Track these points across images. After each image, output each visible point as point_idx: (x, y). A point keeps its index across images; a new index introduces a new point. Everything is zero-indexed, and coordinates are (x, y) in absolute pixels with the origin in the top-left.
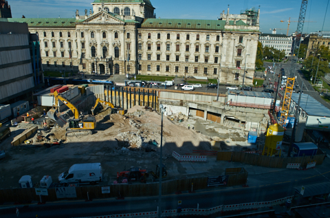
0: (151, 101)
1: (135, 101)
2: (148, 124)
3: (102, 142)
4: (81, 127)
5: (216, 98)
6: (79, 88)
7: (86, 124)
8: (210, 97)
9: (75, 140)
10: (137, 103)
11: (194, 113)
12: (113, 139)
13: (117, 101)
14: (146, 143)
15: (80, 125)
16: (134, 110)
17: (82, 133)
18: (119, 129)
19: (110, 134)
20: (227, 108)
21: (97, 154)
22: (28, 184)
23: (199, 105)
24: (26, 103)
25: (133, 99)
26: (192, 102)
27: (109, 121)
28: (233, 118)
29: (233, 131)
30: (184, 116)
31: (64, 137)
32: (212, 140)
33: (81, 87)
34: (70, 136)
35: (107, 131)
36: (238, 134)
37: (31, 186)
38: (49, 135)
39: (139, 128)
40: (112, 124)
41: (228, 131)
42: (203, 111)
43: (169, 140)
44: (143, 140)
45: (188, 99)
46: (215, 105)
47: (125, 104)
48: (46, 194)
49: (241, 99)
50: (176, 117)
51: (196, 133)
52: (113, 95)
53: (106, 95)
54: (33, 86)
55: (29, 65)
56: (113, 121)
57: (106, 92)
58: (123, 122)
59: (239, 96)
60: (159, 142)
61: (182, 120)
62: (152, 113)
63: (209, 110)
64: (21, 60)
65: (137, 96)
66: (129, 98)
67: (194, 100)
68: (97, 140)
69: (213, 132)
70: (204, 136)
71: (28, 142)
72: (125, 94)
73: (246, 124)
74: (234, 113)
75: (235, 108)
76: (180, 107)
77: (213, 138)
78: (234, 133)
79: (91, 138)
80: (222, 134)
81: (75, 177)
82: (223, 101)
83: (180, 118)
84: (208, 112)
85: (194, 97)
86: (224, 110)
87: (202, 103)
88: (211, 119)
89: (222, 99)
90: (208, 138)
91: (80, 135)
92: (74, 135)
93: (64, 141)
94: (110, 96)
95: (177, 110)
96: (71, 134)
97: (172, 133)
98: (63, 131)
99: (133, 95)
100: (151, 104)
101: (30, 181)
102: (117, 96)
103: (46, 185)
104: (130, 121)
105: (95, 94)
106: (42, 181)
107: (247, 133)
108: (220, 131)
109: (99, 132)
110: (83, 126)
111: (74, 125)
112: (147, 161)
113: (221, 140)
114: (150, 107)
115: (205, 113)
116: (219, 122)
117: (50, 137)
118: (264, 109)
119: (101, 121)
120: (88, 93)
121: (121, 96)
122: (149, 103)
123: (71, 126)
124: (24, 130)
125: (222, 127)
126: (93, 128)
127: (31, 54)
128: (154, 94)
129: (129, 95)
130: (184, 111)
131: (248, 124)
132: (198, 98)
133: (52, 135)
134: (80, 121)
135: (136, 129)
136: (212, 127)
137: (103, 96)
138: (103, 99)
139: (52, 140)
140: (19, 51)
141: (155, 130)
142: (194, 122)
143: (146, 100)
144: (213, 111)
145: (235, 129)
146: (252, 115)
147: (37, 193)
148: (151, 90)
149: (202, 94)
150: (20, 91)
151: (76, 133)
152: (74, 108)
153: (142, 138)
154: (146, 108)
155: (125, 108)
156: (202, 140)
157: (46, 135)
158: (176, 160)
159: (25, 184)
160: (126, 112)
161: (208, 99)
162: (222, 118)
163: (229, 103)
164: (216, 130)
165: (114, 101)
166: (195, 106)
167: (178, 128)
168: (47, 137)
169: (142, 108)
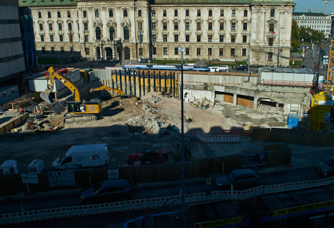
0: (169, 86)
1: (149, 86)
2: (166, 110)
3: (110, 127)
4: (83, 111)
5: (247, 79)
6: (81, 72)
7: (89, 107)
8: (240, 78)
9: (75, 126)
10: (152, 89)
11: (221, 97)
12: (122, 123)
13: (128, 88)
14: (164, 128)
15: (82, 108)
16: (148, 97)
17: (84, 118)
18: (130, 114)
19: (119, 120)
20: (261, 88)
21: (102, 139)
22: (12, 170)
23: (227, 87)
24: (15, 88)
25: (146, 84)
26: (218, 85)
27: (118, 107)
28: (269, 100)
29: (269, 116)
30: (209, 101)
31: (61, 124)
32: (244, 125)
33: (83, 71)
34: (69, 123)
35: (115, 117)
36: (275, 119)
37: (16, 172)
38: (42, 123)
39: (155, 113)
40: (122, 110)
41: (264, 117)
42: (232, 95)
43: (192, 126)
44: (160, 126)
45: (213, 82)
46: (246, 86)
47: (138, 91)
48: (36, 181)
49: (277, 77)
50: (199, 103)
51: (225, 119)
52: (123, 81)
53: (115, 81)
54: (23, 69)
55: (20, 44)
56: (123, 107)
57: (114, 77)
58: (135, 107)
59: (274, 73)
60: (180, 128)
61: (207, 106)
62: (170, 99)
63: (239, 93)
64: (9, 37)
65: (152, 80)
66: (142, 84)
67: (220, 82)
68: (102, 125)
69: (246, 118)
70: (235, 121)
71: (16, 130)
72: (137, 78)
73: (285, 108)
74: (269, 95)
75: (270, 87)
76: (204, 92)
77: (246, 123)
78: (271, 118)
79: (95, 124)
80: (256, 119)
81: (74, 161)
82: (255, 82)
83: (205, 104)
84: (239, 96)
85: (220, 79)
86: (257, 91)
87: (230, 85)
88: (242, 104)
89: (254, 80)
90: (239, 124)
91: (82, 120)
92: (74, 121)
93: (62, 128)
94: (119, 82)
95: (200, 95)
96: (70, 120)
97: (195, 118)
98: (60, 118)
99: (146, 80)
100: (168, 89)
101: (15, 166)
102: (128, 82)
103: (35, 170)
104: (144, 106)
105: (101, 80)
106: (31, 165)
107: (286, 118)
108: (254, 116)
109: (106, 118)
110: (85, 109)
111: (75, 108)
112: (165, 144)
113: (255, 126)
114: (168, 92)
115: (235, 97)
116: (252, 107)
117: (44, 125)
118: (304, 87)
119: (108, 107)
120: (91, 79)
121: (132, 82)
122: (166, 88)
123: (70, 111)
124: (12, 117)
125: (256, 112)
126: (97, 112)
127: (22, 31)
128: (172, 77)
129: (142, 79)
130: (210, 96)
131: (287, 107)
132: (225, 80)
133: (47, 122)
134: (81, 103)
135: (151, 114)
136: (243, 113)
137: (111, 82)
138: (111, 86)
139: (46, 127)
140: (7, 25)
141: (174, 116)
142: (222, 108)
143: (163, 85)
144: (244, 93)
145: (272, 114)
146: (291, 95)
147: (24, 181)
148: (168, 73)
149: (230, 75)
150: (7, 74)
151: (76, 119)
152: (74, 88)
153: (159, 123)
154: (163, 94)
155: (138, 95)
156: (233, 125)
157: (39, 123)
158: (201, 142)
159: (8, 170)
160: (139, 99)
161: (237, 80)
162: (255, 101)
163: (262, 82)
164: (248, 115)
165: (124, 88)
166: (222, 89)
167: (203, 114)
168: (41, 125)
169: (158, 94)
